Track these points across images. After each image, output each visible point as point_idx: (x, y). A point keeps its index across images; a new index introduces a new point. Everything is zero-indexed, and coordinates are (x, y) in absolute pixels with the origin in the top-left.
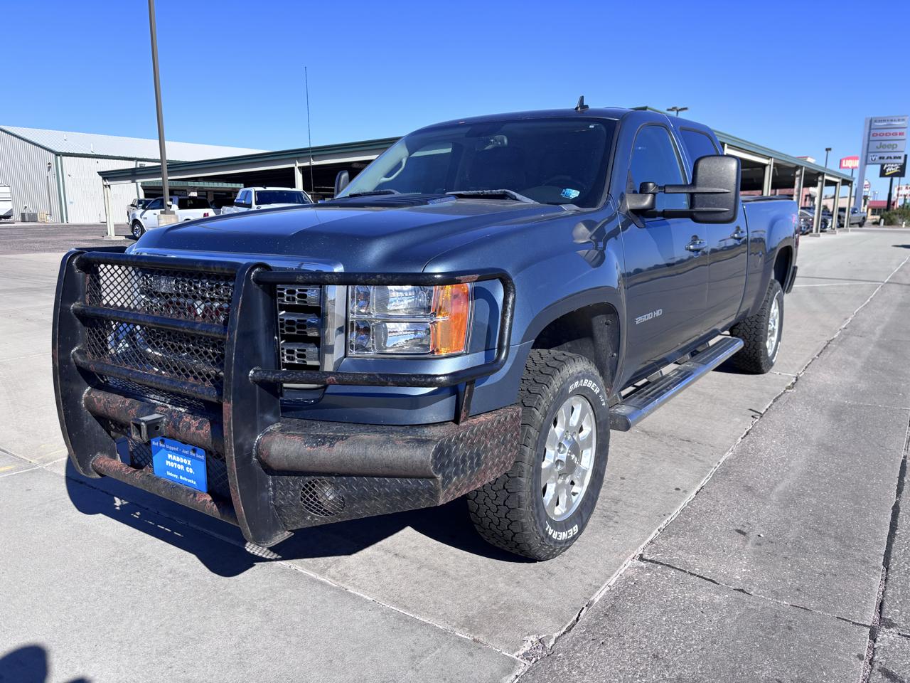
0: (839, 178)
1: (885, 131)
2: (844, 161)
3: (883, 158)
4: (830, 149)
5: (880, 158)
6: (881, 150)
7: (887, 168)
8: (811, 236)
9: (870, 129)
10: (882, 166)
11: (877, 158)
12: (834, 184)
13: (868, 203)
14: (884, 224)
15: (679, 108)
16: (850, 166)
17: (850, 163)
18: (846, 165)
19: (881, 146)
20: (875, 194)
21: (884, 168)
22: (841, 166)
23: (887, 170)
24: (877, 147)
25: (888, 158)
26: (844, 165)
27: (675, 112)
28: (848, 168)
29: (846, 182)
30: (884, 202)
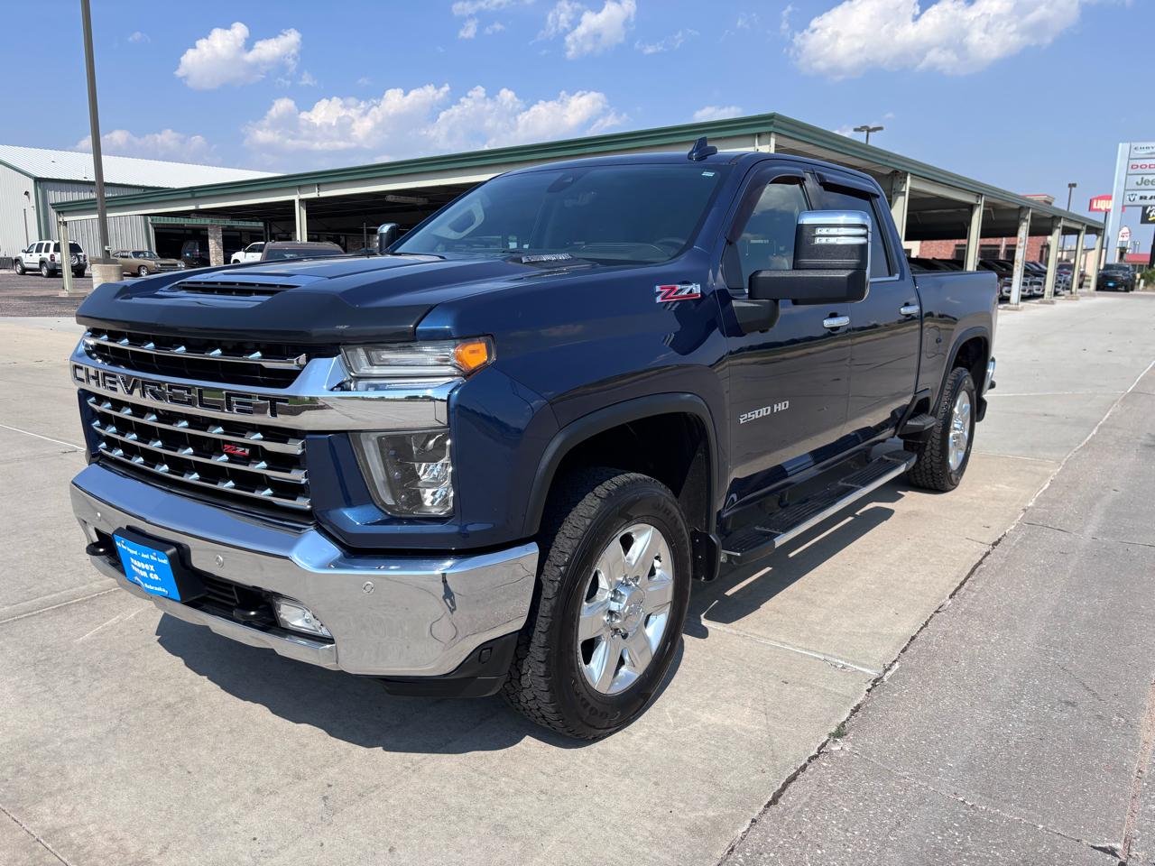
0: (1084, 224)
1: (1148, 162)
2: (1095, 202)
3: (1145, 198)
4: (1074, 185)
5: (1141, 198)
6: (1143, 186)
7: (1151, 211)
8: (1041, 303)
9: (1129, 159)
10: (1145, 208)
11: (1137, 198)
12: (1077, 232)
13: (1125, 257)
14: (1146, 285)
15: (871, 127)
16: (1103, 208)
17: (1102, 205)
18: (1098, 207)
19: (1144, 182)
20: (1135, 245)
21: (1147, 212)
22: (1091, 209)
23: (1151, 214)
24: (1137, 183)
25: (1151, 198)
26: (1095, 207)
27: (865, 132)
28: (1100, 210)
29: (1096, 230)
30: (1147, 255)
